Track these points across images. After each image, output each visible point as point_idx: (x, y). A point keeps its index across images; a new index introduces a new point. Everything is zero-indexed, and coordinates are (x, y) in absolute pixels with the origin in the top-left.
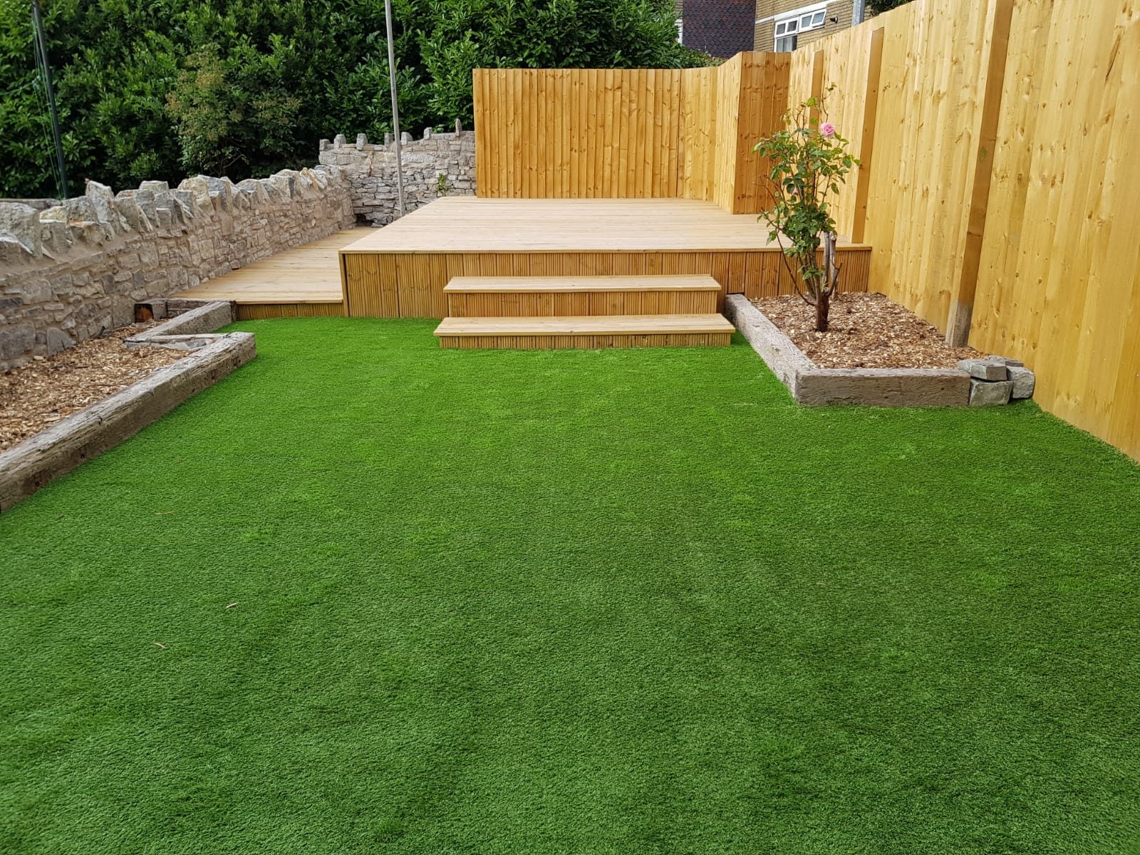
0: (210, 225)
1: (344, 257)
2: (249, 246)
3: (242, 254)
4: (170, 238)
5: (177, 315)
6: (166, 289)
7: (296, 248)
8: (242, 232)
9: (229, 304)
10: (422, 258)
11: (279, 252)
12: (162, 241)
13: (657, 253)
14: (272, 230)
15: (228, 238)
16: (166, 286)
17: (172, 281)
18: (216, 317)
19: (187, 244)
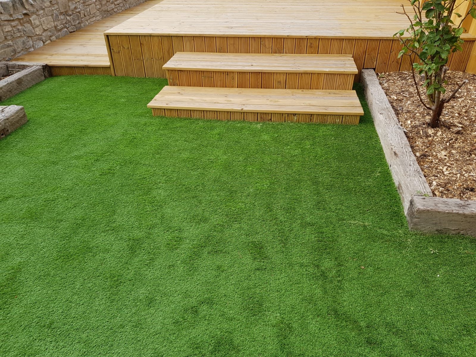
0: (50, 7)
1: (108, 37)
2: (82, 16)
3: (78, 22)
4: (13, 20)
5: (14, 73)
6: (13, 54)
7: (119, 13)
8: (76, 8)
9: (42, 67)
10: (156, 39)
11: (107, 17)
12: (6, 23)
13: (316, 38)
14: (101, 4)
15: (66, 14)
16: (13, 52)
17: (18, 48)
18: (29, 79)
19: (30, 22)
